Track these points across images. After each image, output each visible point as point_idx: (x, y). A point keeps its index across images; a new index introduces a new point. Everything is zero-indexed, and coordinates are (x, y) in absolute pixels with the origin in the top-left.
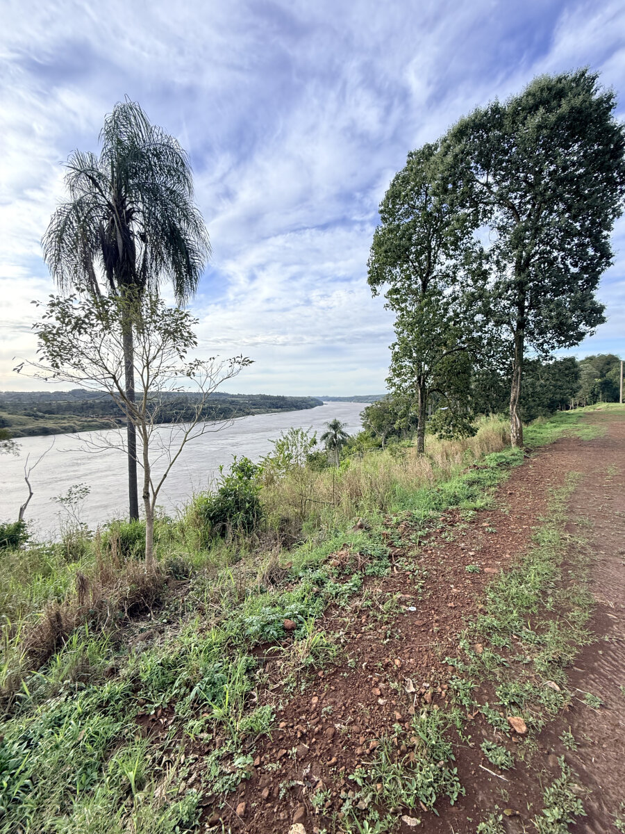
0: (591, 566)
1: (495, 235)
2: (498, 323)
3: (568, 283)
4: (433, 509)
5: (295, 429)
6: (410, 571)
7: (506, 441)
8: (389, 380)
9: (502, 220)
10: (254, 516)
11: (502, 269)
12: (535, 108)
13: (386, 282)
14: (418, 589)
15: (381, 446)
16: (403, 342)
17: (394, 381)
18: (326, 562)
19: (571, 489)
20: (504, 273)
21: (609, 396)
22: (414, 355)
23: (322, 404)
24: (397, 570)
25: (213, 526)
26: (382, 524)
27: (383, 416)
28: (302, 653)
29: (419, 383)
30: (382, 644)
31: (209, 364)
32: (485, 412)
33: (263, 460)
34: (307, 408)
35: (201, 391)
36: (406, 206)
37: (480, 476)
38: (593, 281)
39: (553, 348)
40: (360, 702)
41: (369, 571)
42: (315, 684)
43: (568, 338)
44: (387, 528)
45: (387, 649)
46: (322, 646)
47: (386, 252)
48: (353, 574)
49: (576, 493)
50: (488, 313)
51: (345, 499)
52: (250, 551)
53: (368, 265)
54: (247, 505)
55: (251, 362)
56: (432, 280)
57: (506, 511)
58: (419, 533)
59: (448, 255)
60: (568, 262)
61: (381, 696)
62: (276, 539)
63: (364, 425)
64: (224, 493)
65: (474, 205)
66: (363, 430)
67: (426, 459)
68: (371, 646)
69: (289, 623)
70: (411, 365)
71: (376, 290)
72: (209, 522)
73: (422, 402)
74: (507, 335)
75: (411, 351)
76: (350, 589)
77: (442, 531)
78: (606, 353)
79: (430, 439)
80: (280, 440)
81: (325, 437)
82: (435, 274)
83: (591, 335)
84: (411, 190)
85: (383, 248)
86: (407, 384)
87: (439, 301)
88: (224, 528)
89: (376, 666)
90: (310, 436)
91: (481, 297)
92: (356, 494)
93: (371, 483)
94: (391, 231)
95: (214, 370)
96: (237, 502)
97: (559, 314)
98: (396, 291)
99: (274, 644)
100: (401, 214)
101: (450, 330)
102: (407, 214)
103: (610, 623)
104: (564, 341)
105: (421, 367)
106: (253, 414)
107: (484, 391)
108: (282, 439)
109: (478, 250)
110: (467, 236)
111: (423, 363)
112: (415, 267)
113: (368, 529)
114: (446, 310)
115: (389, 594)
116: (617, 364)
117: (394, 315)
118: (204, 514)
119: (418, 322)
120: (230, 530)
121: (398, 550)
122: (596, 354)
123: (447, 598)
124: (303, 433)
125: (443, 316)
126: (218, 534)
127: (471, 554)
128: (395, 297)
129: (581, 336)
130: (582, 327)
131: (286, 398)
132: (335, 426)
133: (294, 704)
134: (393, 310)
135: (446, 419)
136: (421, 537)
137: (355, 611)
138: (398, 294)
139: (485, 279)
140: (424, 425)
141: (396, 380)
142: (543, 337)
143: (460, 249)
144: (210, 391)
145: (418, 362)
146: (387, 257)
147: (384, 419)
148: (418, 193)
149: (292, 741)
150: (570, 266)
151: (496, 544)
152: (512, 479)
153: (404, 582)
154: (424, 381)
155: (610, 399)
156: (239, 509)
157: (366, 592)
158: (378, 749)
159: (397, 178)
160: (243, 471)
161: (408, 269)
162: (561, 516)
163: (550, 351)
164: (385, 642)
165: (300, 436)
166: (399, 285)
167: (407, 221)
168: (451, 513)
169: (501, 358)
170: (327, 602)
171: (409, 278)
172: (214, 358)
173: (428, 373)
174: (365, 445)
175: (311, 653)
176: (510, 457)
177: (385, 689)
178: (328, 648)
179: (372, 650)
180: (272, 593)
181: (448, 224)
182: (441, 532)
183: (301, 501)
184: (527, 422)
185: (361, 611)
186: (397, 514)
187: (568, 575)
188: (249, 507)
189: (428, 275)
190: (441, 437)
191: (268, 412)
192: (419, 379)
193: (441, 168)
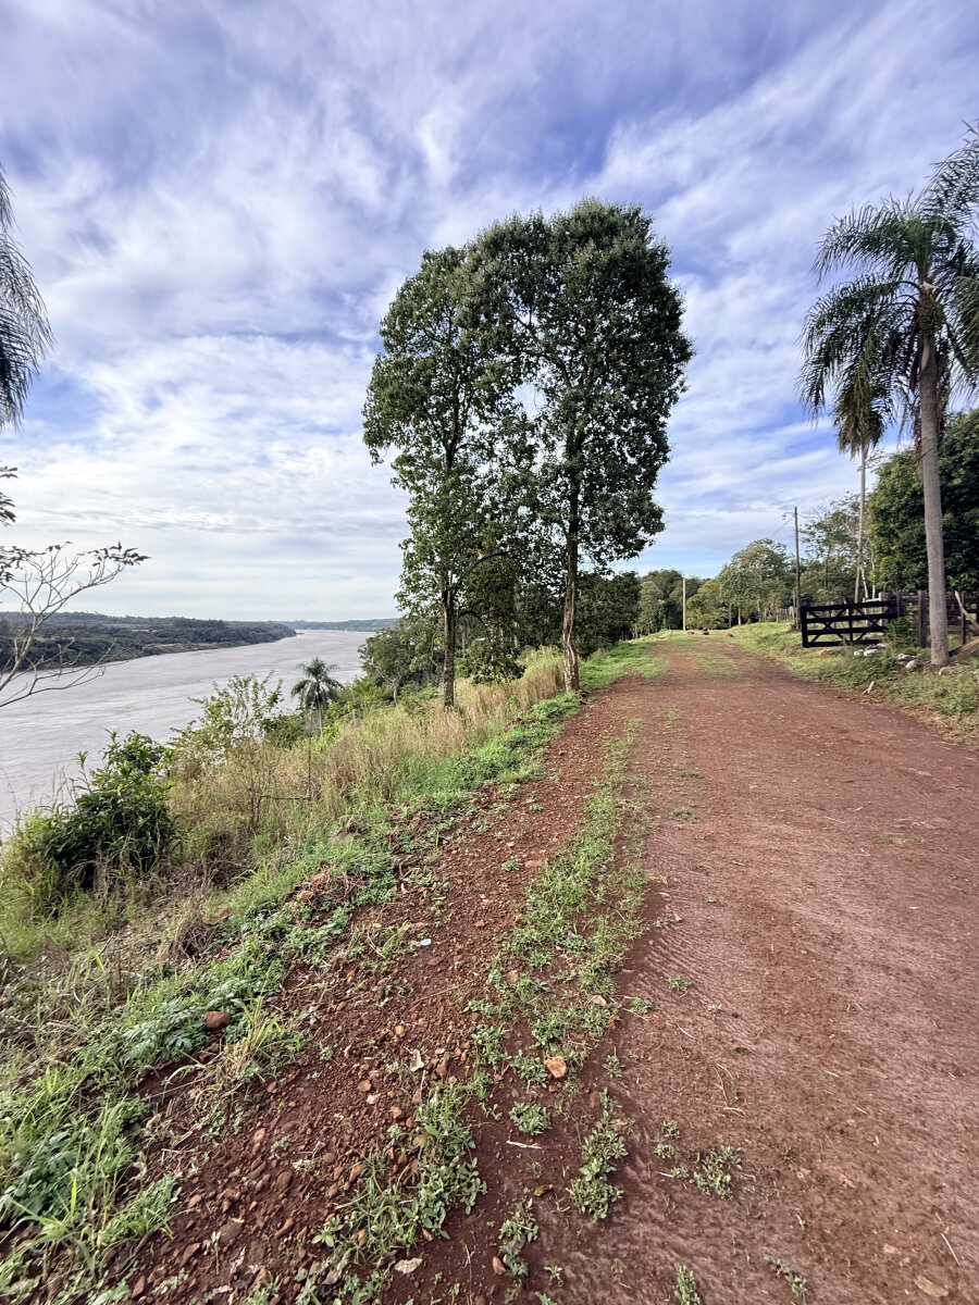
0: (646, 836)
1: (542, 399)
2: (547, 522)
3: (625, 477)
4: (462, 788)
5: (241, 678)
6: (425, 886)
7: (559, 682)
8: (401, 596)
9: (549, 380)
10: (155, 839)
11: (551, 447)
12: (582, 240)
13: (393, 444)
14: (435, 912)
15: (392, 699)
16: (420, 539)
17: (409, 598)
18: (290, 897)
19: (630, 741)
20: (554, 453)
21: (672, 622)
22: (438, 559)
23: (295, 634)
24: (406, 887)
25: (64, 871)
26: (386, 821)
27: (395, 651)
28: (237, 1062)
29: (445, 601)
30: (377, 1009)
31: (47, 559)
32: (534, 643)
33: (180, 735)
34: (266, 641)
35: (27, 610)
36: (422, 332)
37: (526, 733)
38: (650, 478)
39: (611, 558)
40: (337, 1112)
41: (362, 899)
42: (260, 1109)
43: (628, 546)
44: (394, 825)
45: (385, 1014)
46: (275, 1040)
47: (391, 396)
48: (335, 908)
49: (635, 745)
50: (535, 505)
51: (327, 789)
52: (148, 905)
53: (364, 413)
54: (141, 821)
55: (142, 558)
56: (461, 450)
57: (555, 778)
58: (441, 826)
59: (482, 417)
60: (625, 449)
61: (372, 1091)
62: (201, 874)
63: (366, 667)
64: (90, 804)
65: (516, 352)
66: (365, 674)
67: (455, 715)
68: (359, 1016)
69: (215, 1017)
70: (433, 574)
71: (377, 455)
72: (56, 864)
73: (449, 630)
74: (558, 539)
75: (432, 553)
76: (329, 934)
77: (474, 817)
78: (669, 568)
79: (462, 685)
80: (213, 698)
81: (300, 687)
82: (464, 441)
83: (650, 545)
84: (427, 310)
85: (387, 391)
86: (428, 603)
87: (470, 482)
88: (91, 870)
89: (366, 1046)
90: (271, 688)
91: (525, 482)
92: (346, 778)
93: (371, 759)
94: (398, 366)
95: (61, 569)
96: (119, 818)
97: (616, 516)
98: (408, 460)
99: (185, 1061)
100: (415, 344)
101: (486, 525)
102: (424, 345)
103: (663, 902)
104: (623, 551)
105: (447, 578)
106: (158, 652)
107: (532, 614)
108: (217, 697)
109: (520, 415)
110: (506, 394)
111: (450, 572)
112: (436, 427)
113: (363, 832)
114: (481, 497)
115: (391, 928)
116: (680, 583)
117: (406, 497)
118: (43, 850)
119: (442, 511)
120: (103, 872)
121: (410, 856)
122: (658, 569)
123: (475, 915)
124: (256, 684)
125: (477, 505)
126: (77, 884)
127: (510, 845)
128: (407, 468)
129: (640, 545)
130: (642, 534)
131: (227, 623)
132: (316, 670)
133: (220, 1155)
134: (404, 488)
135: (484, 654)
136: (444, 832)
137: (337, 968)
138: (412, 464)
139: (530, 458)
140: (453, 665)
141: (412, 597)
142: (600, 544)
143: (498, 410)
144: (50, 610)
145: (442, 569)
146: (392, 405)
147: (396, 657)
148: (439, 318)
149: (211, 1223)
150: (627, 455)
151: (541, 826)
152: (565, 734)
153: (416, 904)
154: (452, 599)
155: (674, 626)
156: (123, 830)
157: (355, 932)
158: (363, 1177)
159: (408, 286)
160: (133, 758)
161: (426, 429)
162: (615, 777)
163: (608, 562)
164: (382, 1004)
165: (251, 689)
166: (413, 451)
167: (424, 355)
168: (486, 790)
169: (552, 569)
170: (290, 965)
171: (428, 443)
172: (58, 547)
173: (457, 587)
174: (366, 698)
175: (256, 1058)
176: (563, 704)
177: (378, 1078)
178: (286, 1041)
179: (361, 1022)
180: (189, 971)
181: (480, 372)
182: (471, 820)
183: (252, 802)
184: (585, 657)
185: (346, 964)
186: (410, 802)
187: (621, 852)
188: (145, 825)
189: (454, 442)
190: (477, 681)
191: (190, 649)
192: (445, 595)
193: (469, 289)
